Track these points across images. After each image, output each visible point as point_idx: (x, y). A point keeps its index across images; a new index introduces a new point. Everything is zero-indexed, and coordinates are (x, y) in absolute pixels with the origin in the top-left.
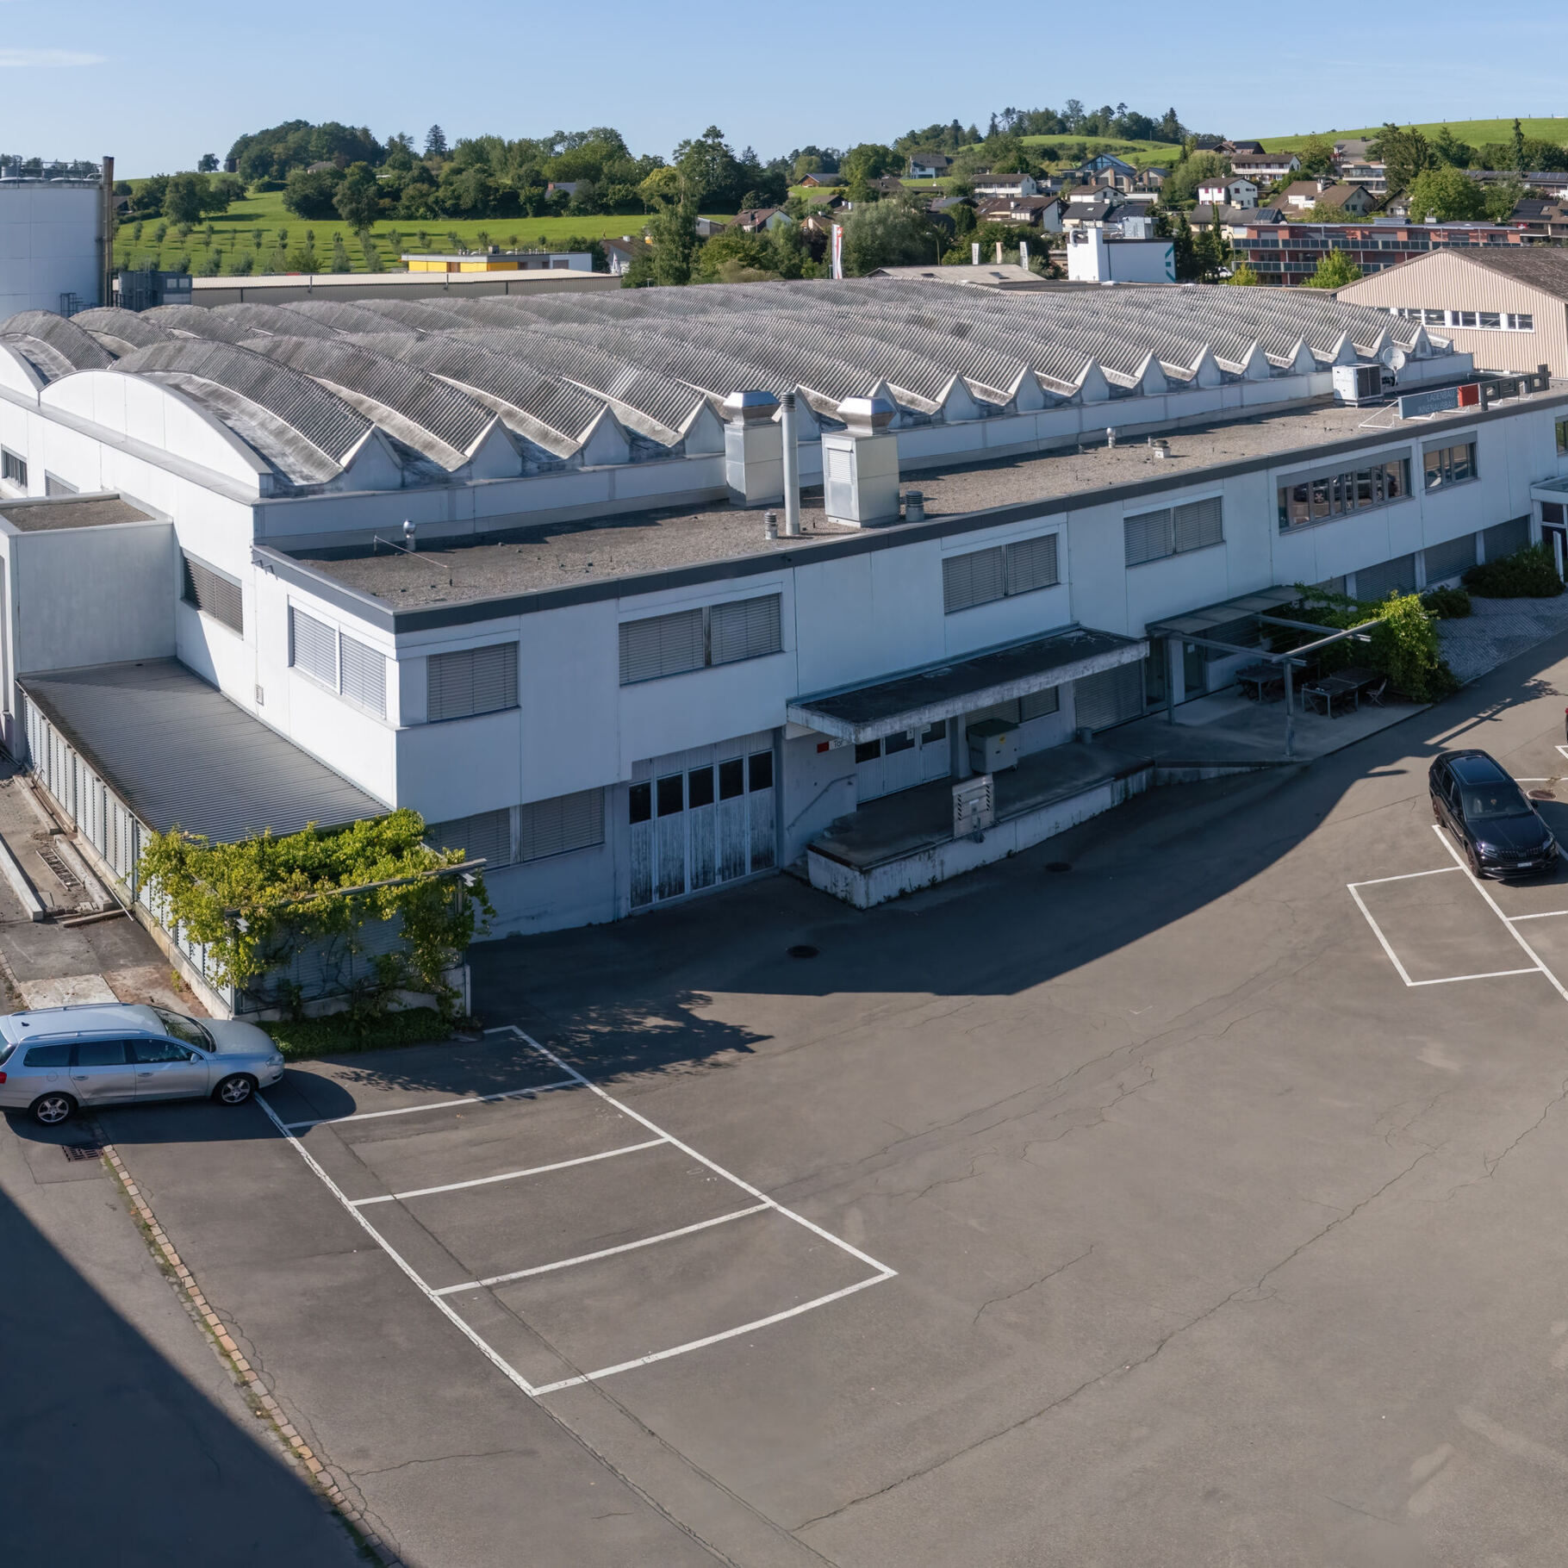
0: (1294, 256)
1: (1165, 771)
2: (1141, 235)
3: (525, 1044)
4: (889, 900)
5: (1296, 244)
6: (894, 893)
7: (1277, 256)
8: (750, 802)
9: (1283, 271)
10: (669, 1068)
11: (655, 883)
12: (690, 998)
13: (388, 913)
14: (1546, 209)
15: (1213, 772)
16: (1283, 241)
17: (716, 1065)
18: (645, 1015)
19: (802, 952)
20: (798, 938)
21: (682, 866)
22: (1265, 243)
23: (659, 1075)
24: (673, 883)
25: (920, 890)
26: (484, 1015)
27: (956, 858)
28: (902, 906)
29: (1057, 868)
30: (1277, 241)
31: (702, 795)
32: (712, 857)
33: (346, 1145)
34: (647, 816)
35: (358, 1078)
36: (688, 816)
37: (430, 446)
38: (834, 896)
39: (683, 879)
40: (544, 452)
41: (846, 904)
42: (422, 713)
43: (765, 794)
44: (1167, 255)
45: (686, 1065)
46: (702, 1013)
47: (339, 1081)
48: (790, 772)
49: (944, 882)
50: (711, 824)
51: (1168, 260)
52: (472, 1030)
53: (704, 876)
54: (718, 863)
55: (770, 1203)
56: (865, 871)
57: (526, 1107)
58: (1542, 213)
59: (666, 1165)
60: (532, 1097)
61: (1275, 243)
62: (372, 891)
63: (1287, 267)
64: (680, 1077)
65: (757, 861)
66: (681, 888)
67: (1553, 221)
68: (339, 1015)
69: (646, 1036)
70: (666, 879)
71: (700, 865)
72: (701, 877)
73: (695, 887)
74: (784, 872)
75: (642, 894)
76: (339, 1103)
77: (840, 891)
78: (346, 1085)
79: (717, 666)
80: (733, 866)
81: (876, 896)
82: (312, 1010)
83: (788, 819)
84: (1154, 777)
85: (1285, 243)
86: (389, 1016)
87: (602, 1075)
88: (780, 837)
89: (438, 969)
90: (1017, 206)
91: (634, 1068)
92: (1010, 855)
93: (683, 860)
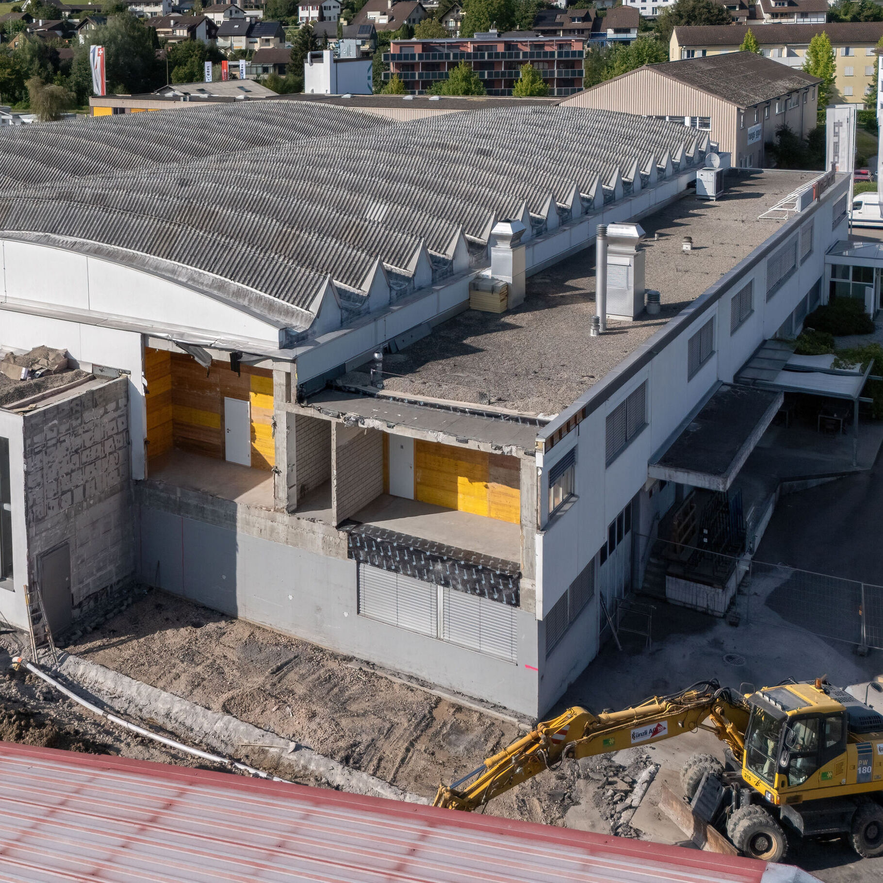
0: (426, 66)
1: (787, 484)
2: (353, 55)
5: (428, 57)
7: (412, 67)
9: (417, 78)
14: (558, 17)
16: (419, 54)
22: (406, 57)
30: (415, 55)
44: (368, 71)
56: (724, 588)
58: (557, 21)
61: (413, 56)
63: (420, 75)
67: (564, 27)
85: (420, 56)
90: (176, 24)
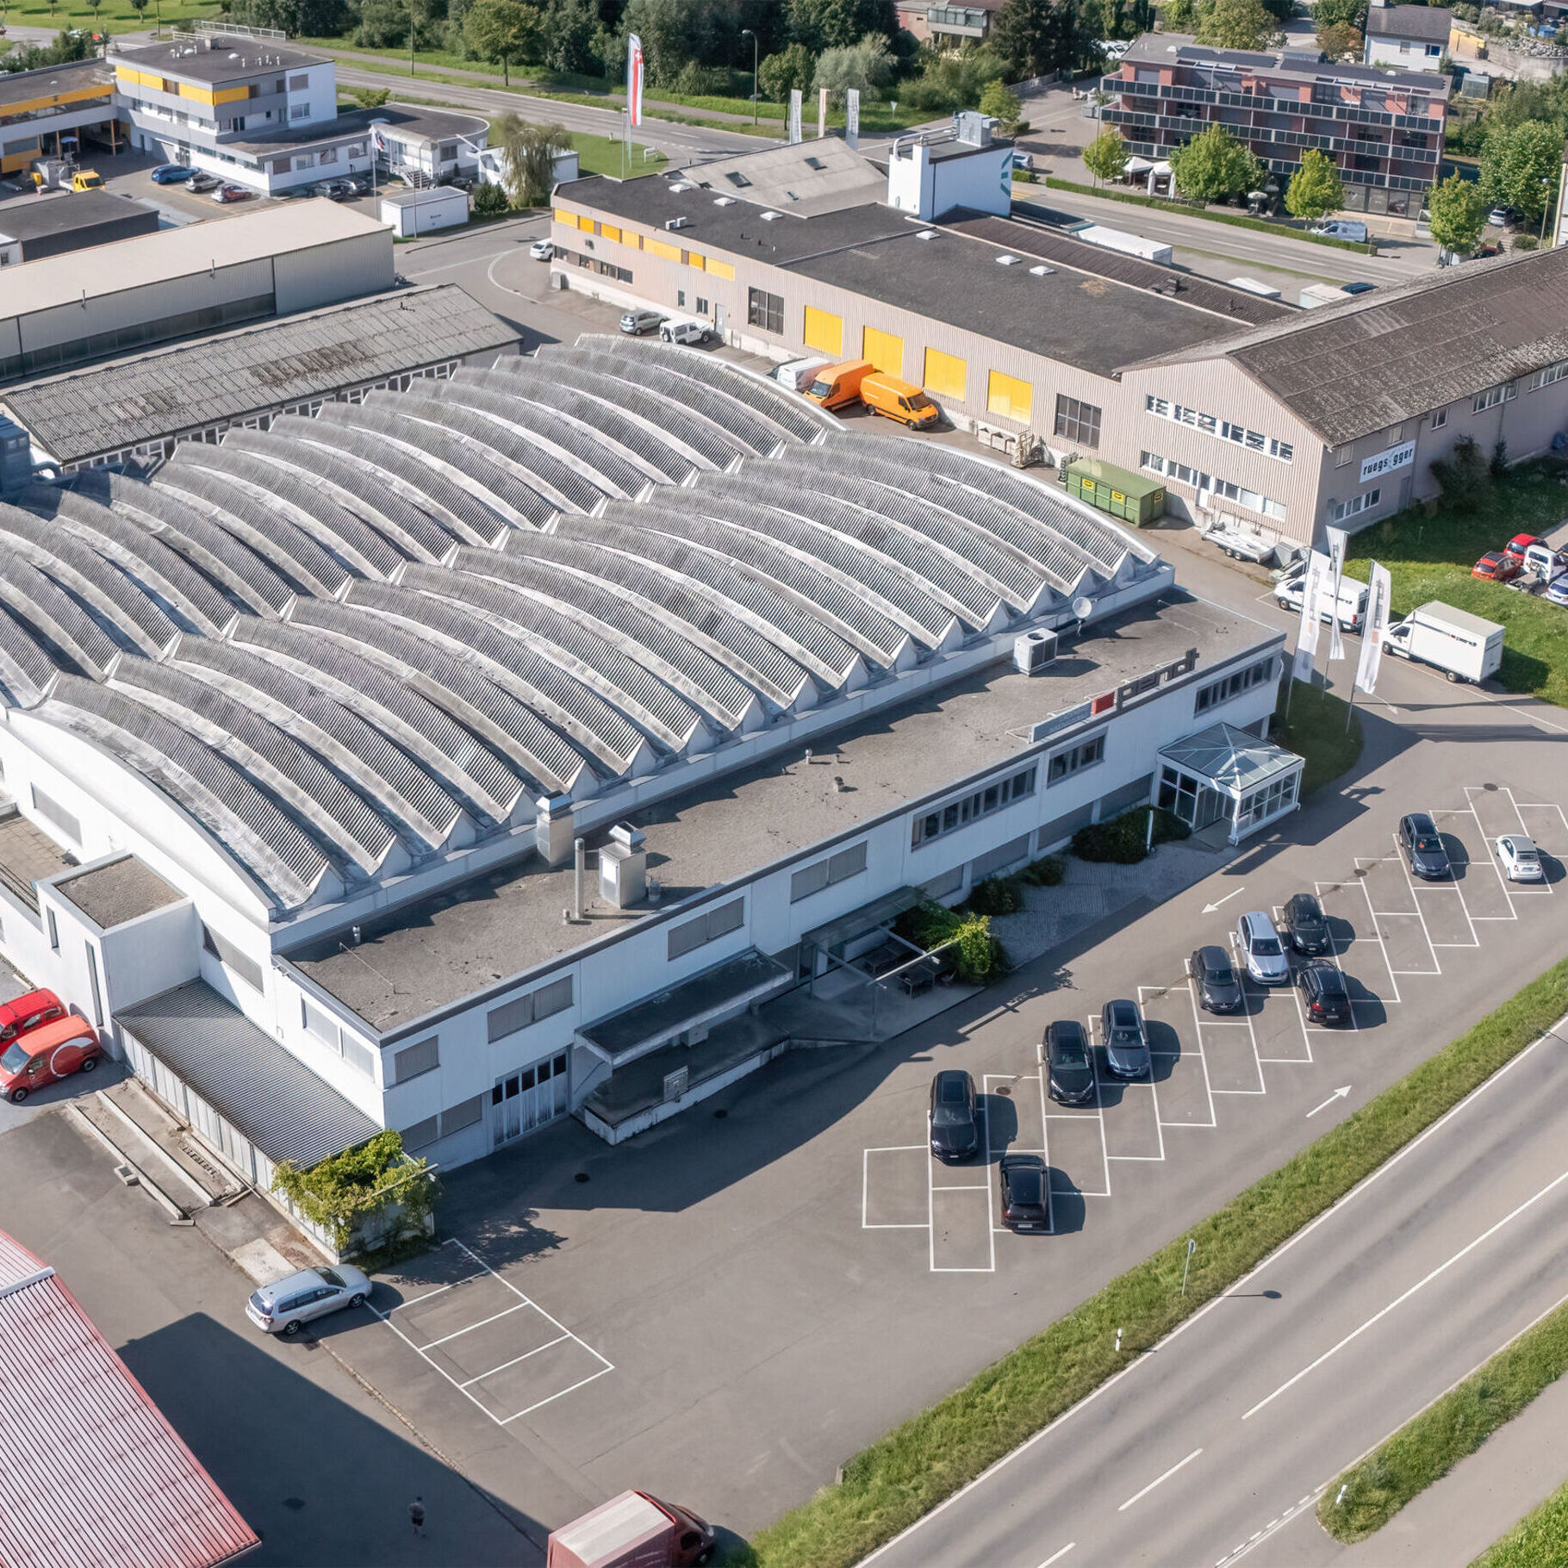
0: (1173, 108)
1: (796, 1042)
3: (461, 1249)
4: (627, 1139)
5: (1178, 94)
6: (630, 1135)
7: (1153, 106)
8: (555, 1081)
9: (1157, 126)
10: (524, 1258)
11: (505, 1132)
12: (529, 1214)
13: (400, 1202)
15: (824, 1044)
16: (1164, 86)
17: (544, 1256)
18: (510, 1225)
19: (582, 1178)
20: (577, 1168)
21: (519, 1121)
22: (1142, 88)
23: (520, 1264)
24: (514, 1131)
25: (644, 1131)
26: (441, 1234)
27: (665, 1111)
28: (632, 1144)
29: (721, 1114)
30: (1158, 86)
31: (528, 1083)
32: (534, 1113)
33: (407, 1320)
34: (501, 1100)
35: (398, 1281)
36: (522, 1095)
37: (351, 847)
38: (598, 1136)
39: (519, 1128)
40: (422, 841)
41: (604, 1141)
42: (393, 1080)
43: (562, 1076)
44: (1004, 164)
45: (530, 1257)
46: (536, 1224)
47: (392, 1285)
48: (575, 1064)
49: (658, 1124)
50: (533, 1097)
51: (1004, 170)
52: (438, 1244)
53: (530, 1123)
54: (537, 1116)
55: (570, 1334)
56: (614, 1126)
57: (470, 1289)
59: (529, 1316)
60: (470, 1281)
61: (1155, 88)
62: (390, 1191)
63: (1163, 122)
64: (528, 1266)
65: (557, 1111)
66: (518, 1132)
68: (381, 1248)
69: (511, 1239)
70: (511, 1129)
71: (528, 1119)
72: (528, 1125)
73: (525, 1129)
74: (571, 1115)
75: (499, 1139)
76: (397, 1299)
77: (602, 1134)
78: (395, 1286)
79: (539, 1020)
80: (545, 1116)
81: (620, 1138)
82: (370, 1248)
83: (574, 1088)
84: (790, 1045)
85: (1166, 89)
86: (404, 1243)
87: (496, 1266)
88: (569, 1097)
89: (419, 1219)
91: (510, 1260)
92: (696, 1104)
93: (519, 1118)
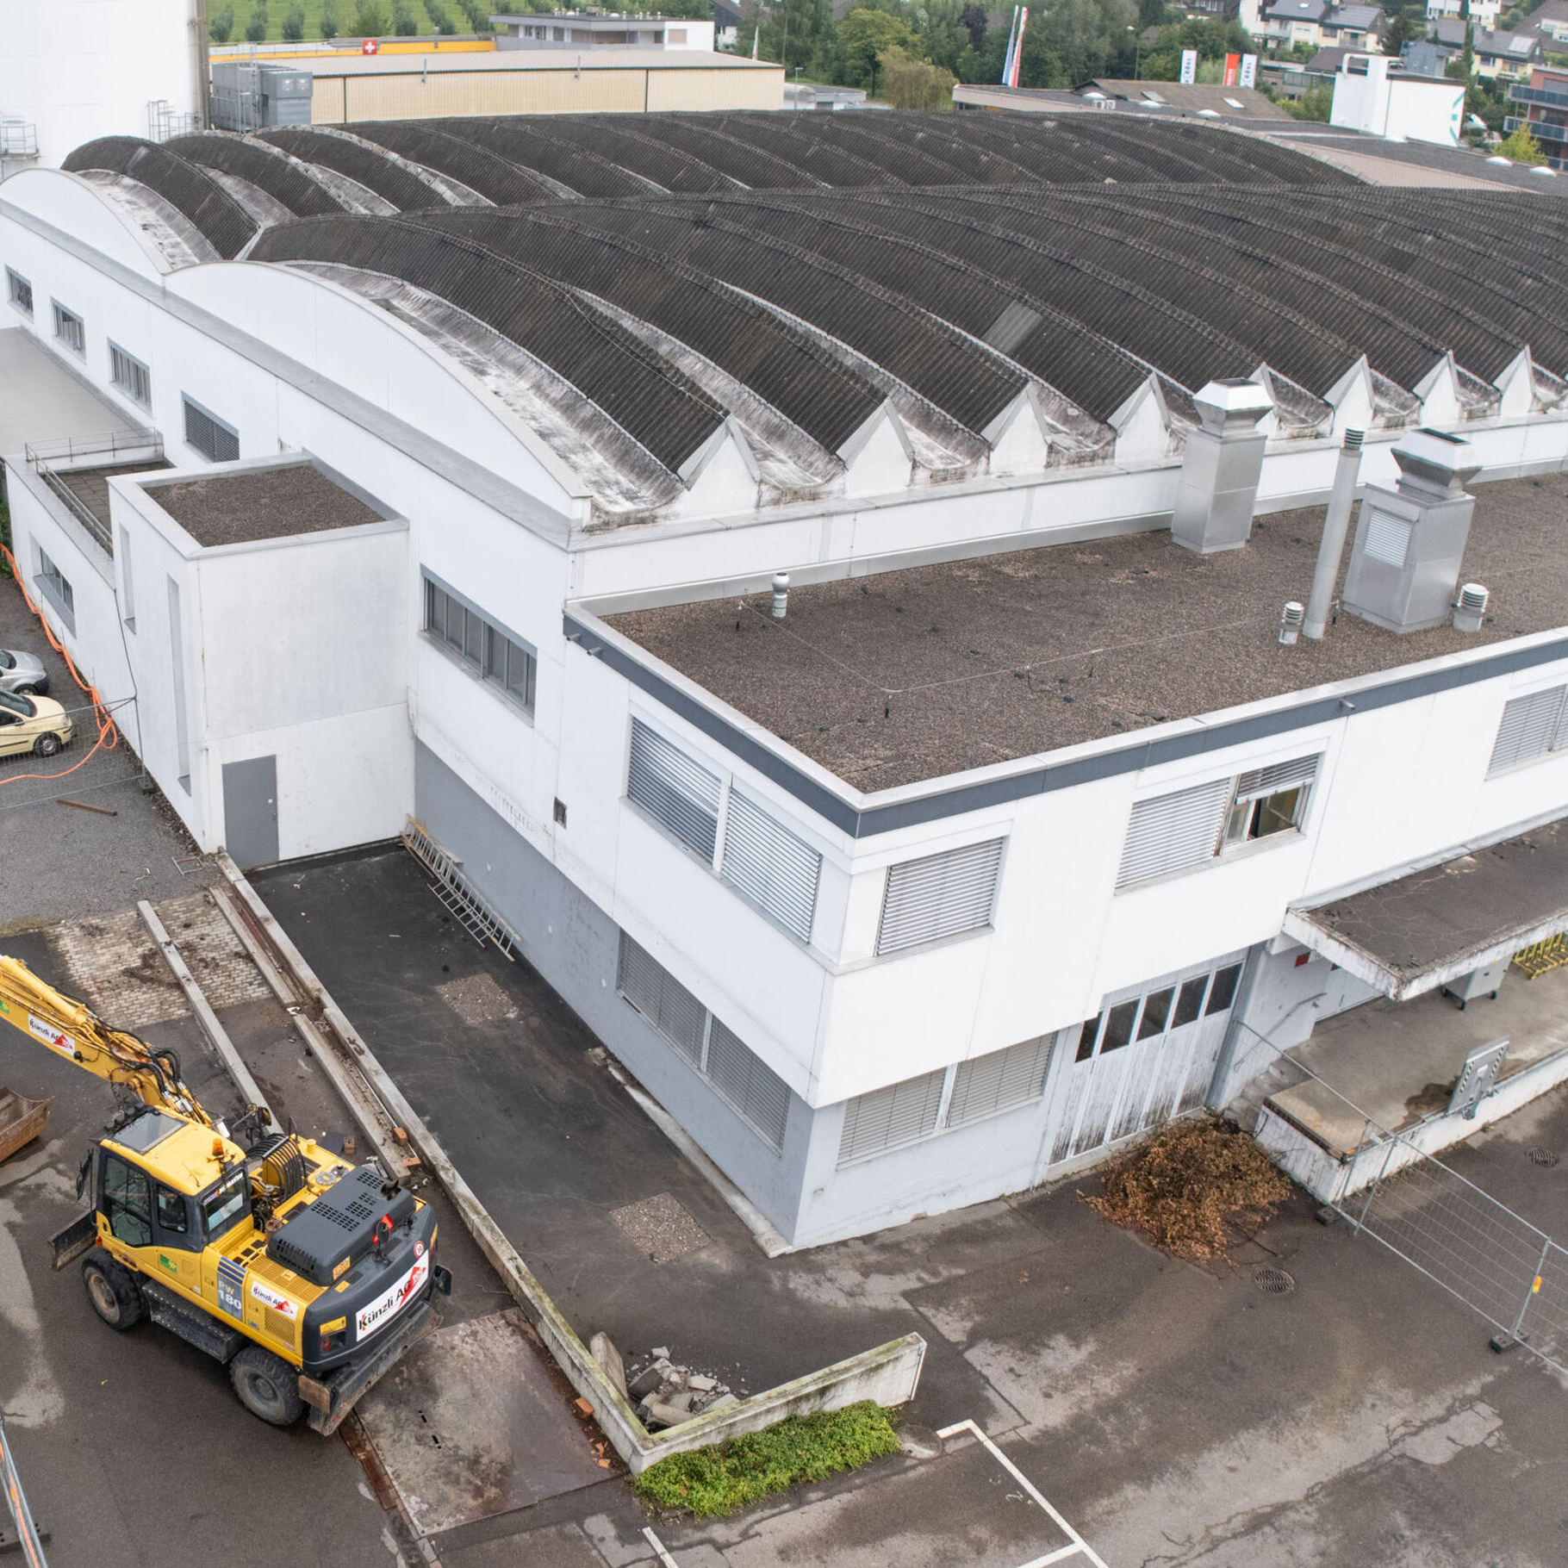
4: (1355, 1193)
6: (1363, 1183)
8: (1201, 1028)
11: (1075, 1135)
21: (1108, 1115)
24: (1094, 1135)
25: (1388, 1180)
27: (1436, 1137)
31: (1154, 1023)
32: (1142, 1099)
34: (1089, 1054)
39: (1105, 1129)
43: (1220, 1017)
44: (1455, 104)
48: (1259, 992)
49: (1414, 1168)
50: (1153, 1060)
51: (1455, 112)
53: (1127, 1123)
54: (1146, 1107)
65: (1187, 1101)
66: (1100, 1140)
70: (1087, 1130)
71: (1128, 1110)
72: (1124, 1126)
73: (1114, 1137)
75: (1058, 1151)
80: (1160, 1111)
92: (1484, 1127)
93: (1110, 1107)
